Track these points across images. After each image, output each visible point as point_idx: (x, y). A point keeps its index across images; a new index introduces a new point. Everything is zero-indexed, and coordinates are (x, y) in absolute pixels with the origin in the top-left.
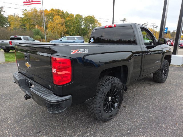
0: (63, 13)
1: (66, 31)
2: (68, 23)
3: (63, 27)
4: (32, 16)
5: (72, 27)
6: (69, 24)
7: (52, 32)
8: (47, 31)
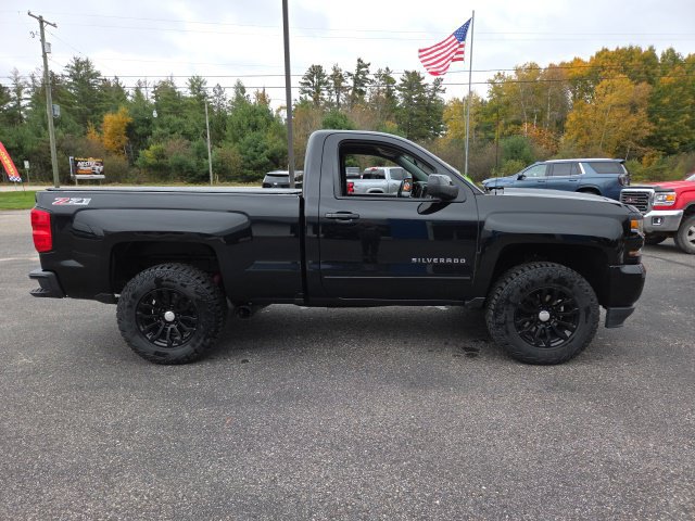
0: (649, 57)
1: (648, 134)
2: (666, 101)
3: (634, 118)
4: (517, 93)
5: (684, 113)
6: (672, 102)
7: (581, 142)
8: (562, 139)
